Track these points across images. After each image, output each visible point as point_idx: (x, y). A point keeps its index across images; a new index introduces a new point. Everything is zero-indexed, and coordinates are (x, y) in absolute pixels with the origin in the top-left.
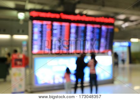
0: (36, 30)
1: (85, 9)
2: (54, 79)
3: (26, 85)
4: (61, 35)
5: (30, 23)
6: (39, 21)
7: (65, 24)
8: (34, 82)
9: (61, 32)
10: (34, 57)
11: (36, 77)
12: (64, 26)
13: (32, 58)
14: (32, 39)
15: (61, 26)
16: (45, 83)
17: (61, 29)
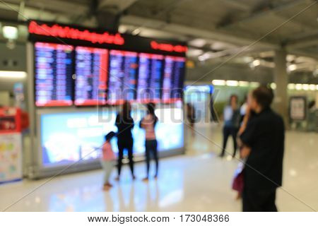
0: (43, 61)
1: (138, 26)
2: (80, 153)
3: (25, 166)
4: (92, 71)
5: (29, 46)
6: (47, 44)
7: (100, 52)
8: (40, 161)
9: (92, 66)
10: (39, 112)
11: (44, 150)
12: (98, 55)
13: (35, 115)
14: (35, 79)
15: (92, 55)
16: (64, 161)
17: (92, 60)
